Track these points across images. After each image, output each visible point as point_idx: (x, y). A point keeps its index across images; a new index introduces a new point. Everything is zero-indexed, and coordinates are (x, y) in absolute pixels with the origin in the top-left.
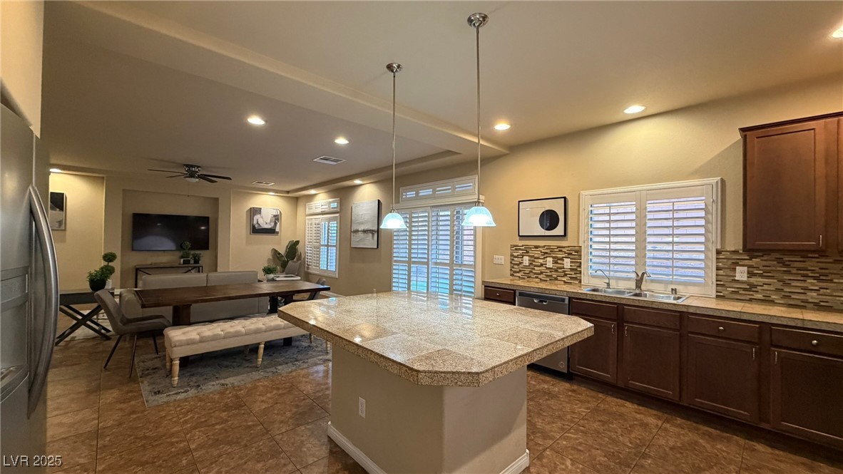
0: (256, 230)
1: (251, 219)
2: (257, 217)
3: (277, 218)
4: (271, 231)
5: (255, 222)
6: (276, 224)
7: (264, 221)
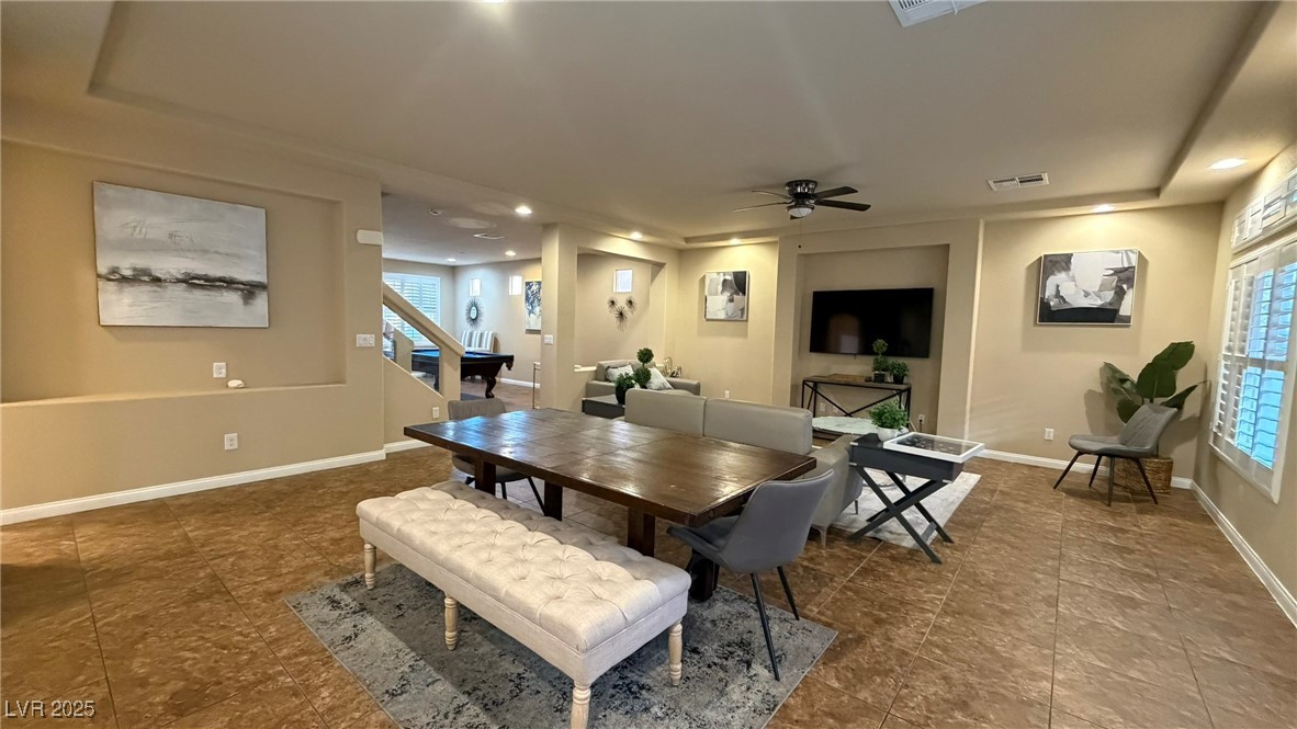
0: (1052, 314)
1: (1040, 286)
2: (1057, 280)
3: (1125, 278)
4: (1105, 315)
5: (1050, 292)
6: (1120, 294)
7: (1081, 287)
